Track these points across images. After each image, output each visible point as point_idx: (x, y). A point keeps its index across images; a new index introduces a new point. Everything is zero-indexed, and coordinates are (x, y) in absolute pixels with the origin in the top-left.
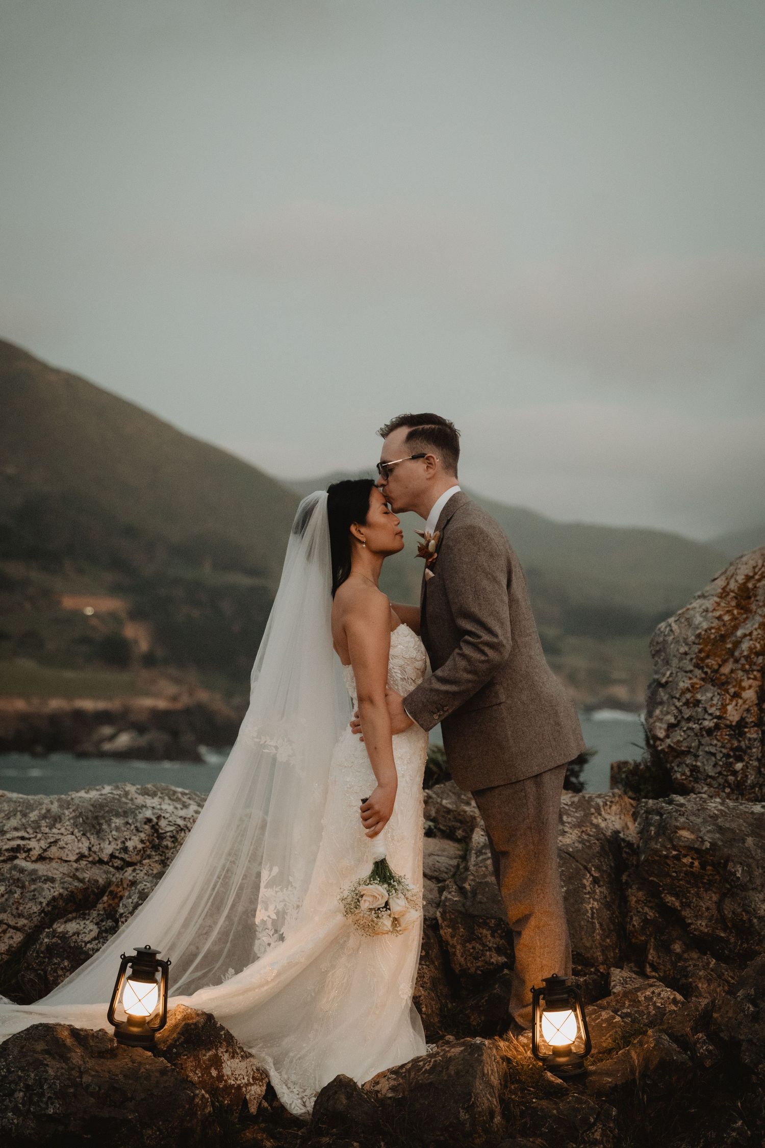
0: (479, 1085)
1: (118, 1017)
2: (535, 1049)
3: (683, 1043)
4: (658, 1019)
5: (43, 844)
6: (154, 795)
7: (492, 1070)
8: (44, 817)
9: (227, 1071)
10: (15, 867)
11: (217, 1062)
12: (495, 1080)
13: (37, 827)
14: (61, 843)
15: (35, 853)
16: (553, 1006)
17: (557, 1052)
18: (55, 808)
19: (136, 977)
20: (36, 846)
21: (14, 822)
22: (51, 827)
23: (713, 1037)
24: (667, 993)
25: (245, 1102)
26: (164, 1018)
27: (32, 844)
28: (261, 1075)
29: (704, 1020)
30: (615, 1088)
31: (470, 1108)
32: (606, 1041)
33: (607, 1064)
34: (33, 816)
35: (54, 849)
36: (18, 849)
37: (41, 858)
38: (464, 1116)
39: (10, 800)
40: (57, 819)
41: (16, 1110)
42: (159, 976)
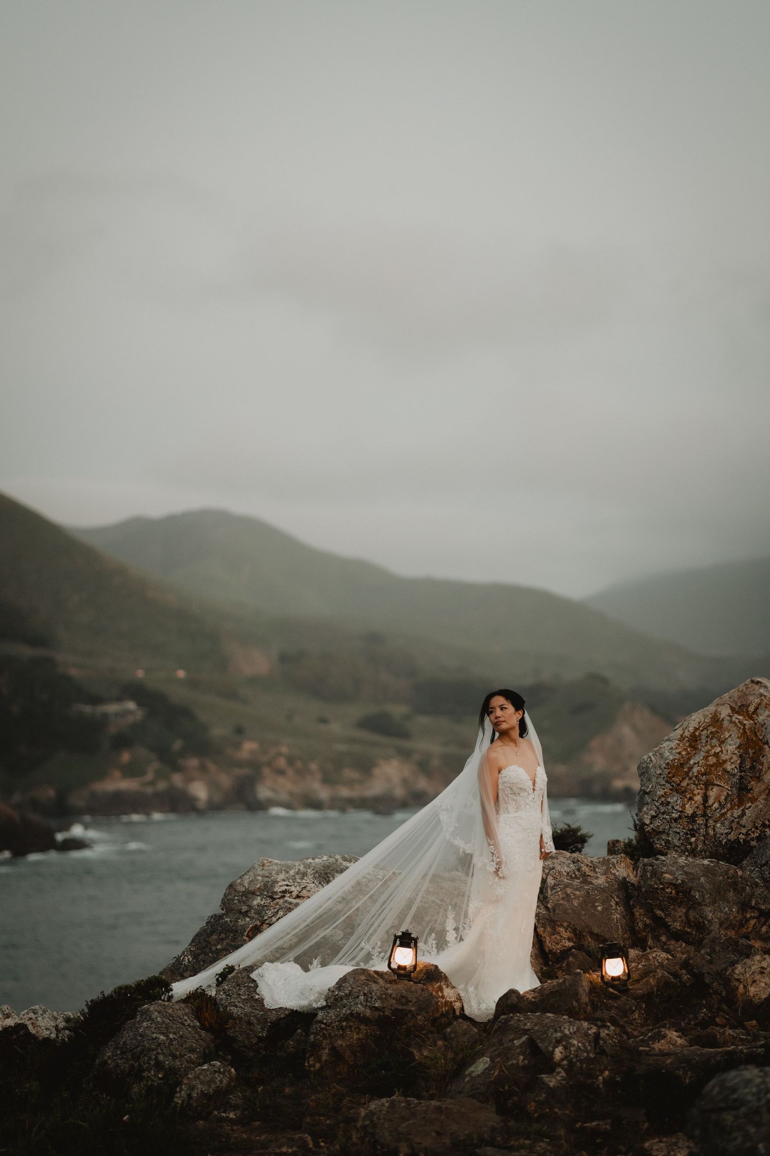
0: (581, 991)
1: (394, 966)
2: (602, 977)
3: (676, 975)
4: (661, 965)
5: (299, 889)
6: (350, 861)
7: (585, 985)
8: (297, 873)
9: (445, 994)
10: (286, 901)
11: (441, 989)
12: (587, 989)
13: (294, 880)
14: (308, 888)
15: (295, 894)
16: (611, 956)
17: (613, 978)
18: (302, 868)
19: (402, 945)
20: (295, 890)
22: (302, 879)
23: (691, 971)
24: (664, 955)
25: (454, 1010)
26: (415, 966)
27: (293, 889)
28: (459, 999)
29: (685, 965)
30: (643, 995)
31: (578, 1000)
32: (635, 976)
33: (637, 986)
34: (292, 872)
35: (304, 891)
36: (284, 892)
37: (298, 897)
38: (575, 1004)
39: (277, 864)
40: (304, 875)
41: (361, 1004)
42: (412, 945)
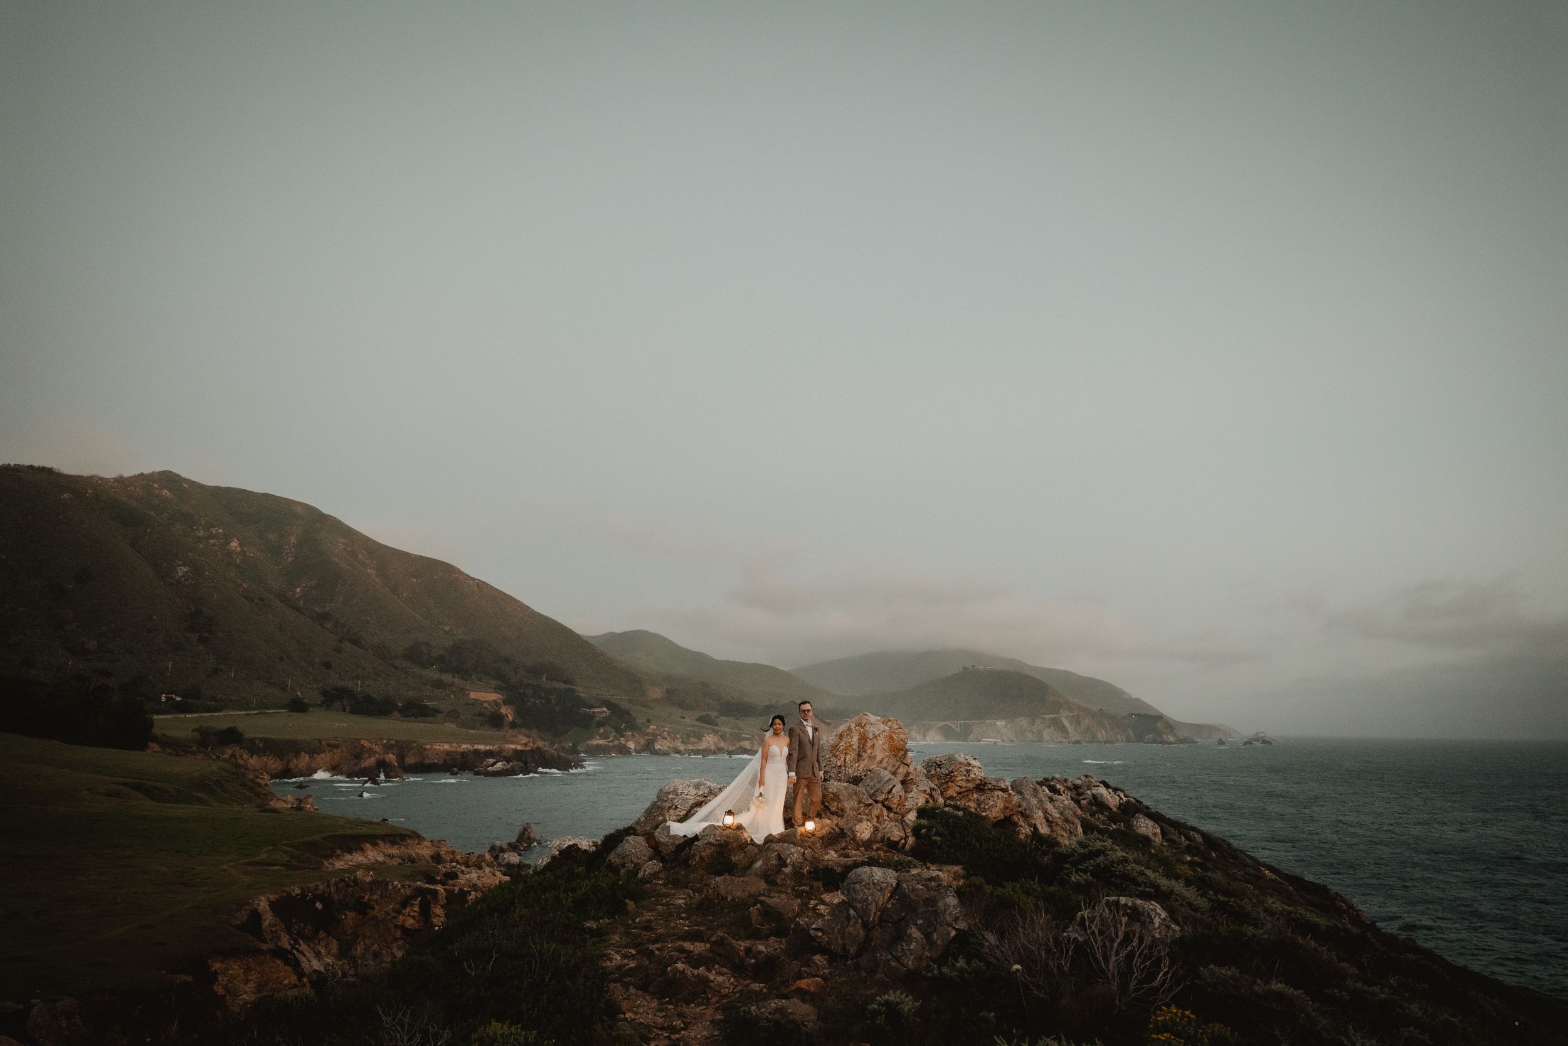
3: (833, 829)
4: (828, 825)
8: (687, 785)
10: (682, 797)
11: (743, 833)
13: (685, 788)
15: (685, 794)
16: (809, 821)
18: (689, 783)
19: (728, 814)
20: (686, 792)
21: (681, 786)
23: (839, 828)
24: (829, 821)
29: (837, 825)
30: (821, 837)
31: (796, 838)
32: (818, 829)
33: (818, 833)
34: (685, 785)
35: (689, 793)
36: (682, 793)
37: (687, 795)
38: (795, 840)
40: (689, 786)
41: (711, 839)
